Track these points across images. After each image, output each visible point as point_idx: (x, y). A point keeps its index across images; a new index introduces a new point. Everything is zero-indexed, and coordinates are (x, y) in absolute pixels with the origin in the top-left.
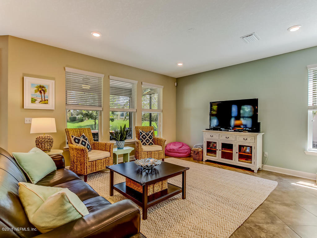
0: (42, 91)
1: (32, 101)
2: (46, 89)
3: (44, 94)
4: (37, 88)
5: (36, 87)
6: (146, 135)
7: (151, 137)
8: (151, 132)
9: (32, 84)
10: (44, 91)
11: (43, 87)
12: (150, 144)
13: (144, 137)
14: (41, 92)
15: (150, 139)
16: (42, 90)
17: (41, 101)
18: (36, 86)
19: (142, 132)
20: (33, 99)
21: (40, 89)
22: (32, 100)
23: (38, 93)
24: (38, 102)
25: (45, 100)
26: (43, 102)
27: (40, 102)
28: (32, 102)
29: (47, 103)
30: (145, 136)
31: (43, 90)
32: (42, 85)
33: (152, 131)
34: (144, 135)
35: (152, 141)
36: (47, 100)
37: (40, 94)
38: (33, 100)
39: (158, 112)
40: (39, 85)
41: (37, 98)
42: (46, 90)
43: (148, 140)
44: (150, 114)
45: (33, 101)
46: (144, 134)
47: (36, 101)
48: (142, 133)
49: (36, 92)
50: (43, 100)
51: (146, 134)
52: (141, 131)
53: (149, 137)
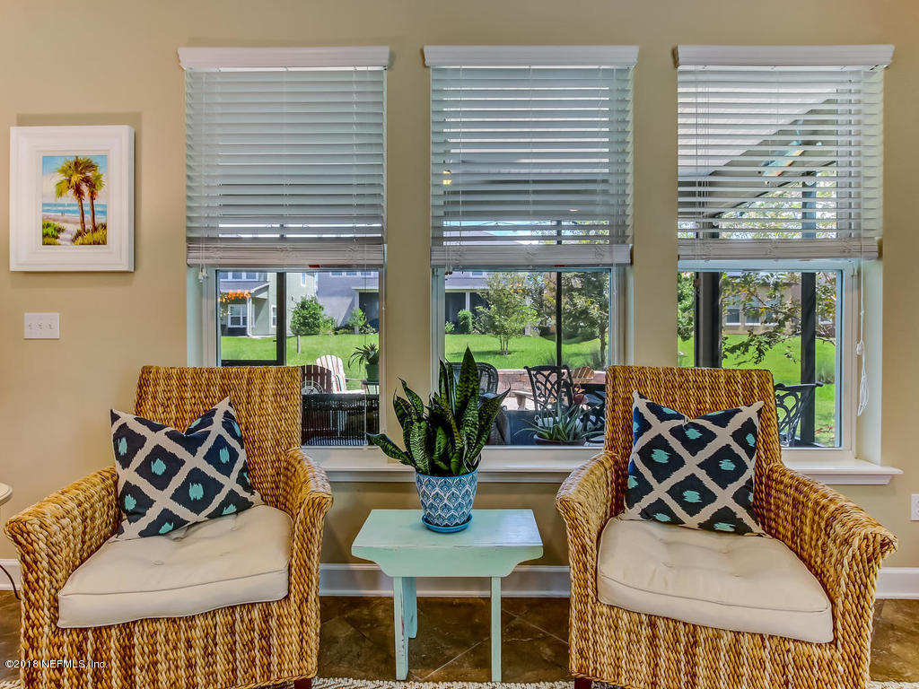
0: (84, 188)
1: (45, 235)
2: (100, 171)
3: (92, 198)
4: (64, 171)
5: (59, 171)
6: (675, 444)
7: (727, 465)
8: (736, 423)
9: (47, 160)
10: (92, 186)
11: (89, 166)
12: (720, 526)
13: (660, 456)
14: (79, 192)
15: (724, 479)
16: (83, 180)
17: (79, 234)
18: (61, 164)
19: (650, 417)
20: (48, 226)
21: (76, 178)
22: (45, 231)
23: (70, 197)
24: (69, 237)
25: (95, 229)
26: (88, 237)
27: (77, 237)
28: (48, 240)
29: (104, 243)
30: (667, 448)
31: (87, 180)
32: (83, 155)
33: (748, 412)
34: (659, 442)
35: (740, 497)
36: (104, 227)
37: (74, 200)
38: (50, 230)
39: (840, 263)
40: (72, 160)
41: (66, 222)
42: (98, 178)
43: (692, 483)
44: (809, 279)
45: (51, 235)
46: (661, 428)
47: (61, 235)
48: (645, 426)
49: (60, 194)
50: (89, 226)
51: (678, 433)
52: (640, 404)
53: (710, 466)
